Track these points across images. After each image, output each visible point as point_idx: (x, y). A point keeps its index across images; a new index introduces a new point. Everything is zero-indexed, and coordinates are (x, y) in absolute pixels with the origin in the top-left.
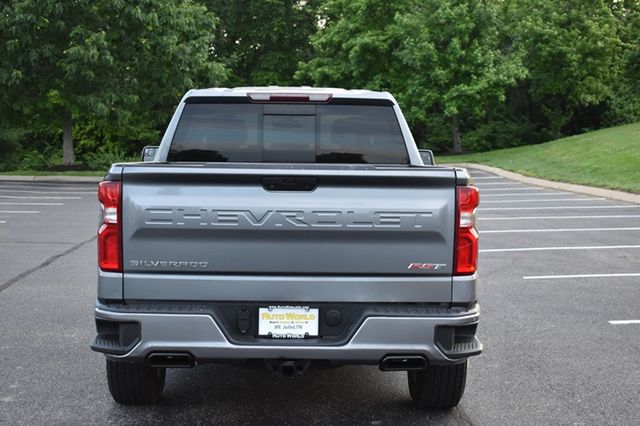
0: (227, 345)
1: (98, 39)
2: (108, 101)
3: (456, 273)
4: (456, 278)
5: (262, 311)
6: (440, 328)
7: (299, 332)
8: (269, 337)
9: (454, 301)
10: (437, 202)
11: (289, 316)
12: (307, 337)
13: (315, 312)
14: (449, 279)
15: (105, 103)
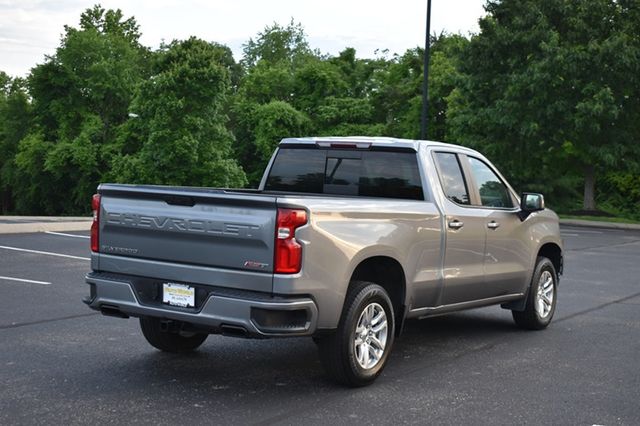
0: (137, 304)
1: (605, 95)
2: (616, 153)
3: (275, 272)
4: (275, 275)
5: (165, 286)
6: (253, 309)
7: (184, 303)
8: (168, 304)
9: (275, 291)
10: (263, 219)
11: (180, 291)
12: (188, 306)
13: (192, 290)
14: (271, 275)
15: (613, 154)
